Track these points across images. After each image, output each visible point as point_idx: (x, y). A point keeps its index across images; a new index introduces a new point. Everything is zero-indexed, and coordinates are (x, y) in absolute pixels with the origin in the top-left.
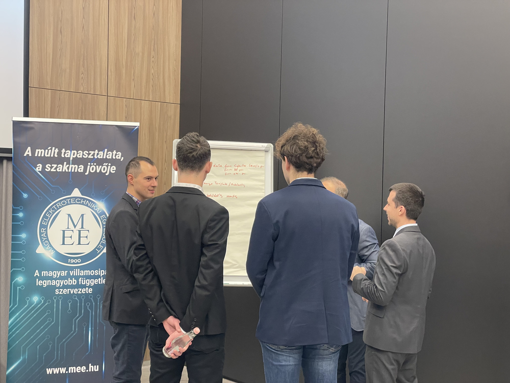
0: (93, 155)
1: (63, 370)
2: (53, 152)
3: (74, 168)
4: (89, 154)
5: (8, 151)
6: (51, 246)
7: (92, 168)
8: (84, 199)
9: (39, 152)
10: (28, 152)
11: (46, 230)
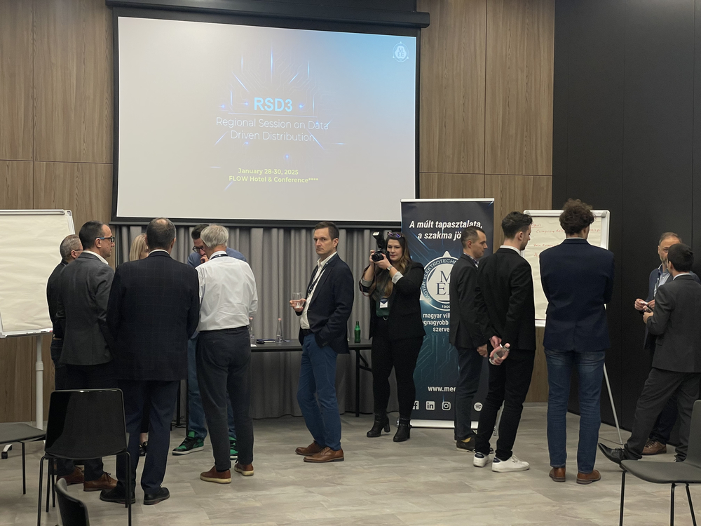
1: (440, 389)
2: (430, 224)
3: (445, 236)
5: (398, 223)
6: (429, 295)
8: (453, 259)
9: (420, 225)
11: (426, 283)
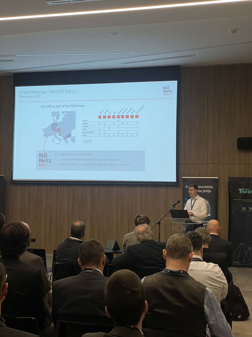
0: (205, 187)
4: (203, 187)
7: (204, 191)
10: (187, 187)
